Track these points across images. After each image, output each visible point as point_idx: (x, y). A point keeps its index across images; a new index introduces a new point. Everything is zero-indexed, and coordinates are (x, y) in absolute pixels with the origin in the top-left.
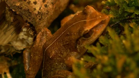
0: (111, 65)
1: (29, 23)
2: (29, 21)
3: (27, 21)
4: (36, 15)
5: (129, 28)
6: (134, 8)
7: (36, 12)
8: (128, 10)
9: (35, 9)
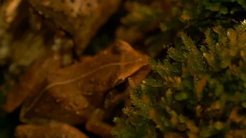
0: (186, 90)
1: (65, 31)
2: (64, 27)
3: (61, 29)
4: (75, 19)
5: (213, 35)
6: (219, 4)
7: (74, 15)
8: (210, 7)
9: (72, 10)
